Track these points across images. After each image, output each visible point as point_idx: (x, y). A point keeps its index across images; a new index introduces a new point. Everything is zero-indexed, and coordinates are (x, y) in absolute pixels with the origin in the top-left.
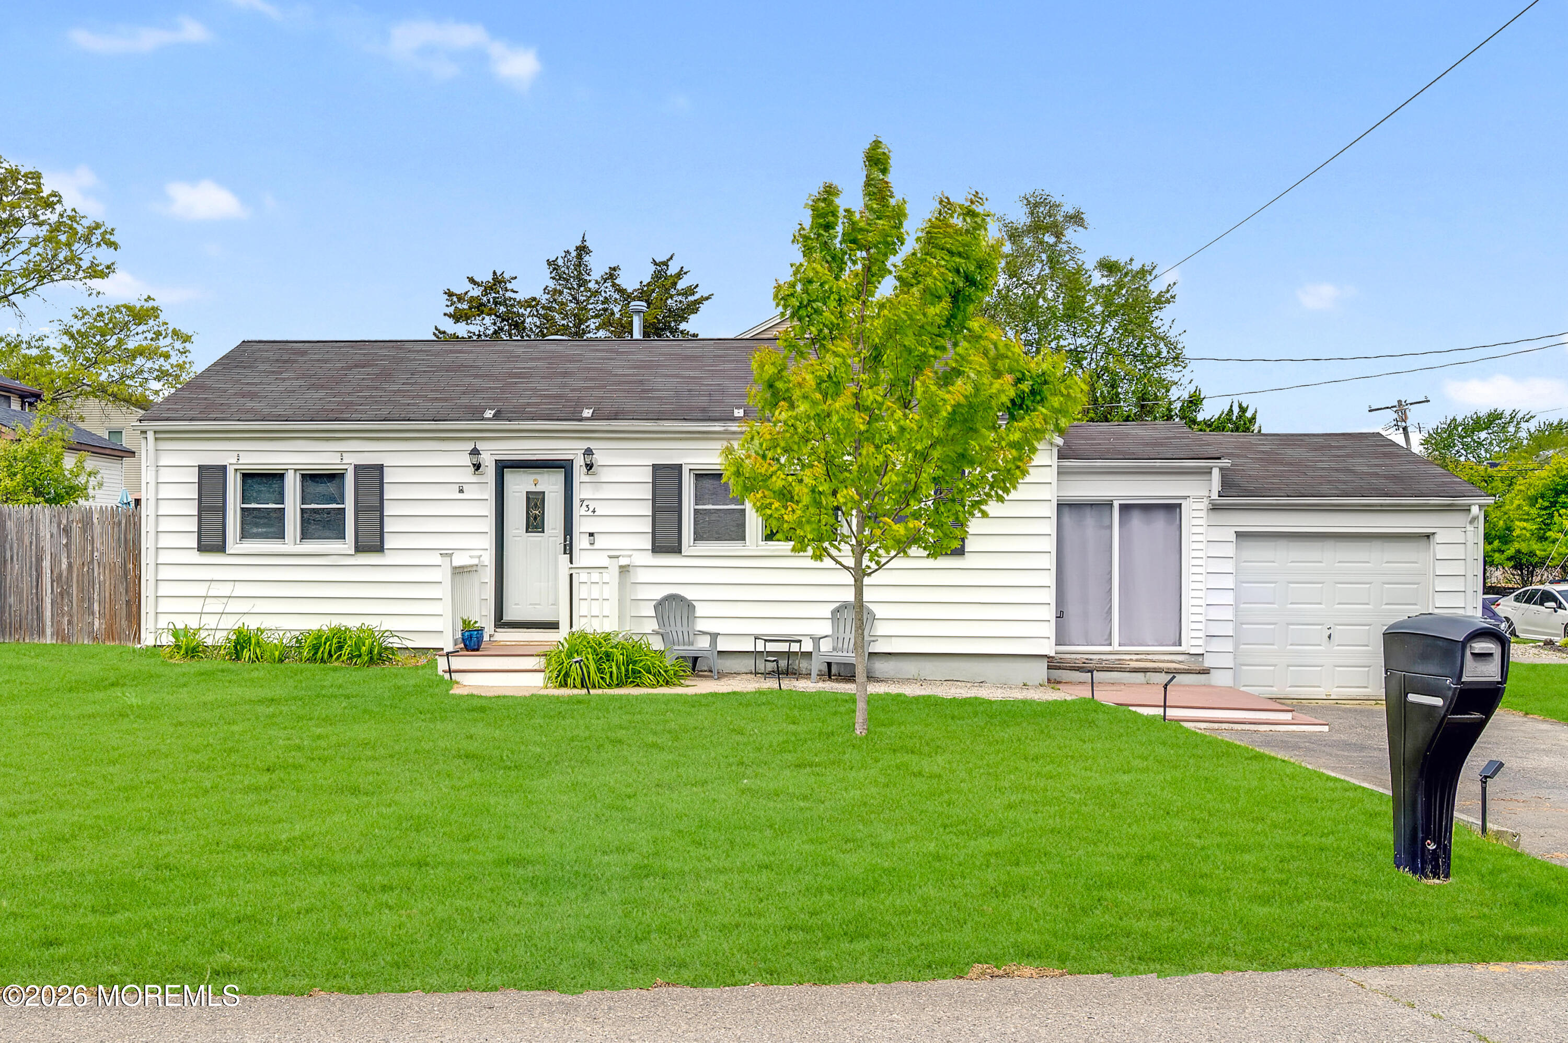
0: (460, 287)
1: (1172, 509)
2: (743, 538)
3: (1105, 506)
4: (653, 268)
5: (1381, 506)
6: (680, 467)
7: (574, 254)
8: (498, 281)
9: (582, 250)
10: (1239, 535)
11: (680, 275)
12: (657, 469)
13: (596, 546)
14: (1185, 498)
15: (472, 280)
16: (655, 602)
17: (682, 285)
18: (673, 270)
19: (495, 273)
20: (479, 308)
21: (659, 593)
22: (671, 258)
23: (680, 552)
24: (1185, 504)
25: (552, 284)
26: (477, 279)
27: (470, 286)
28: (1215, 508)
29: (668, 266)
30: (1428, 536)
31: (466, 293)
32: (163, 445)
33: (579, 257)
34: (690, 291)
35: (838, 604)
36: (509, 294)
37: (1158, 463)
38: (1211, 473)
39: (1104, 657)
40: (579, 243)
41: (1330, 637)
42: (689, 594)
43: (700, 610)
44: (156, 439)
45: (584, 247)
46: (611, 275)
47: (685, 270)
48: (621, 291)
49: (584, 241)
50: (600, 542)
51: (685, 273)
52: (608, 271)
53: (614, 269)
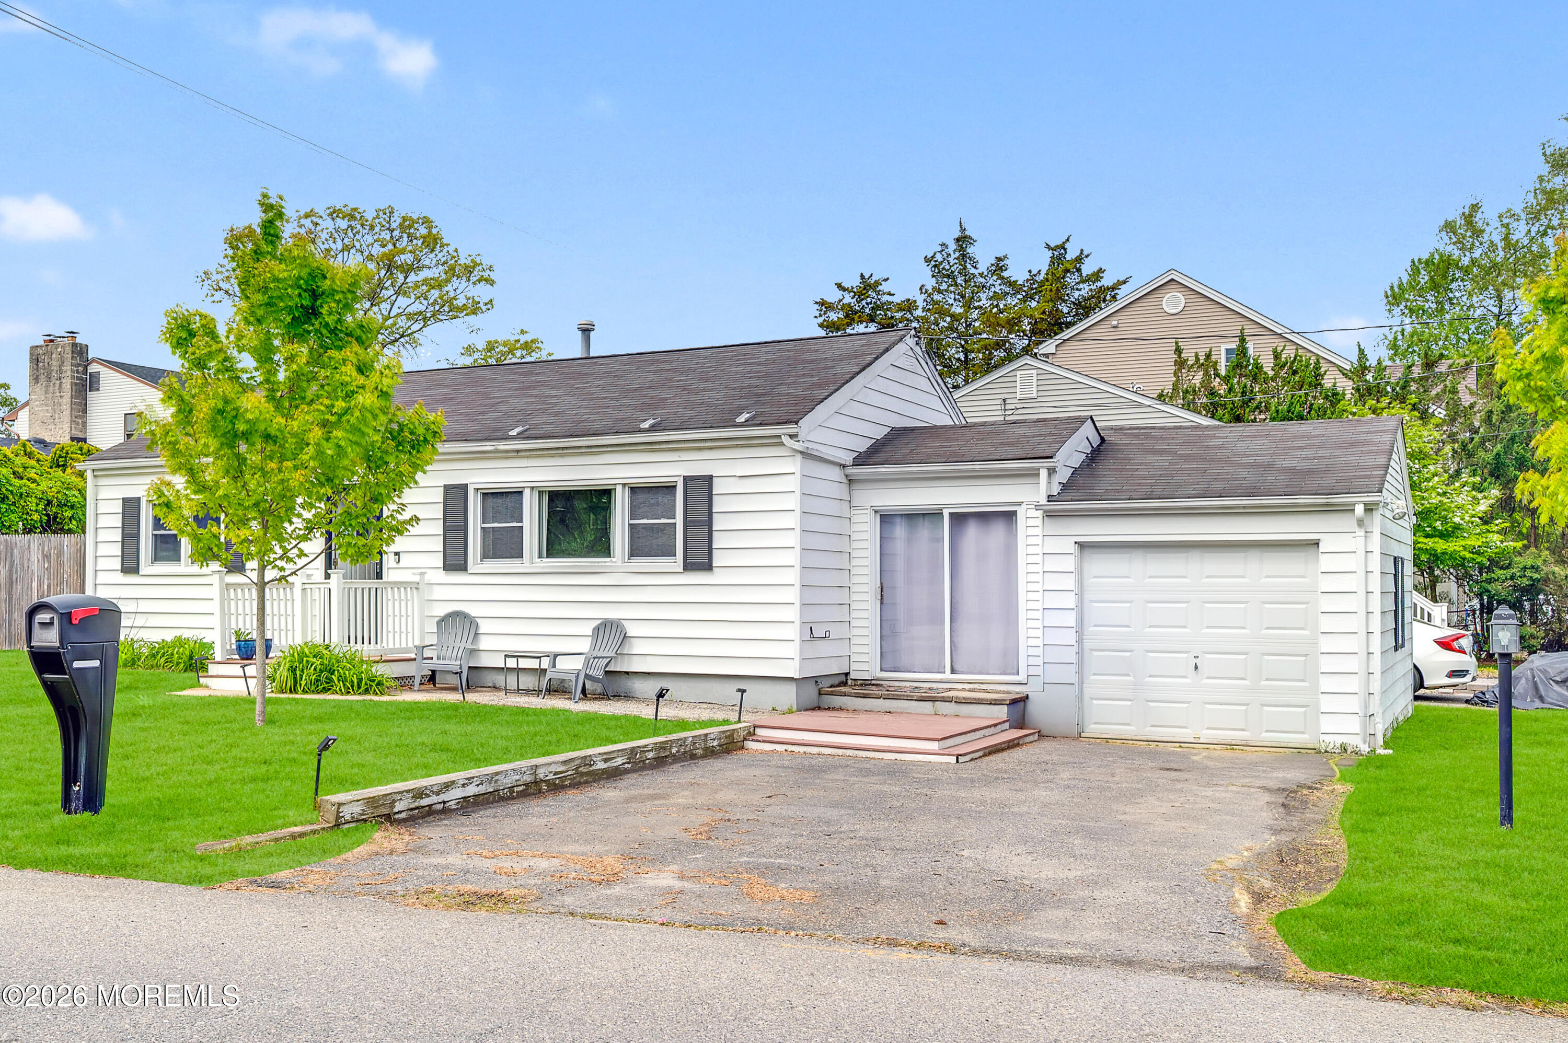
0: (833, 296)
1: (1009, 517)
2: (521, 556)
3: (934, 515)
4: (1050, 253)
5: (1244, 507)
6: (465, 487)
7: (952, 246)
8: (867, 286)
9: (963, 241)
10: (1082, 546)
11: (1079, 259)
12: (448, 489)
13: (401, 565)
14: (1020, 504)
15: (840, 286)
16: (437, 619)
17: (1088, 268)
18: (1071, 254)
19: (862, 276)
20: (851, 316)
21: (442, 610)
22: (1068, 240)
23: (466, 570)
24: (1021, 512)
25: (930, 283)
26: (846, 285)
27: (839, 294)
28: (1050, 515)
29: (1065, 249)
30: (1316, 544)
31: (840, 301)
32: (102, 482)
33: (961, 249)
34: (1097, 275)
35: (599, 622)
36: (886, 298)
37: (977, 466)
38: (1038, 475)
39: (897, 684)
40: (957, 234)
41: (1196, 667)
42: (473, 610)
43: (484, 627)
44: (95, 476)
45: (966, 237)
46: (999, 266)
47: (1085, 253)
48: (1012, 284)
49: (963, 230)
50: (405, 560)
51: (1087, 256)
52: (993, 262)
53: (999, 259)
